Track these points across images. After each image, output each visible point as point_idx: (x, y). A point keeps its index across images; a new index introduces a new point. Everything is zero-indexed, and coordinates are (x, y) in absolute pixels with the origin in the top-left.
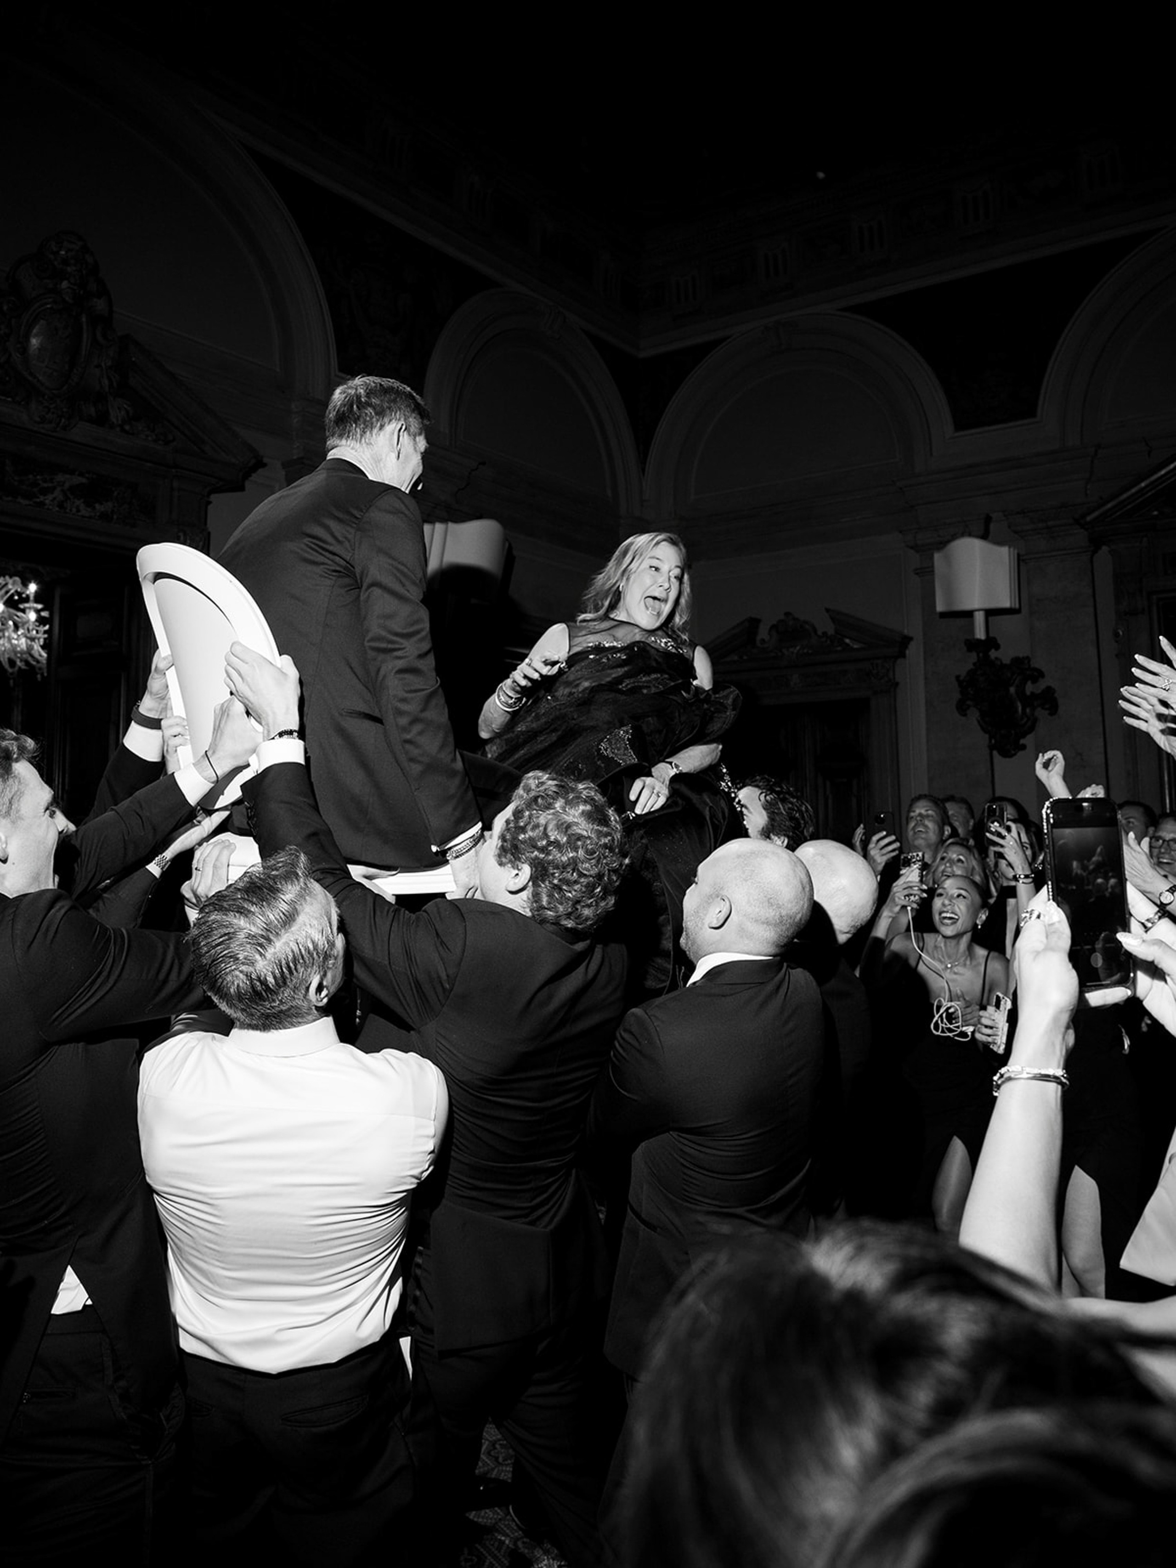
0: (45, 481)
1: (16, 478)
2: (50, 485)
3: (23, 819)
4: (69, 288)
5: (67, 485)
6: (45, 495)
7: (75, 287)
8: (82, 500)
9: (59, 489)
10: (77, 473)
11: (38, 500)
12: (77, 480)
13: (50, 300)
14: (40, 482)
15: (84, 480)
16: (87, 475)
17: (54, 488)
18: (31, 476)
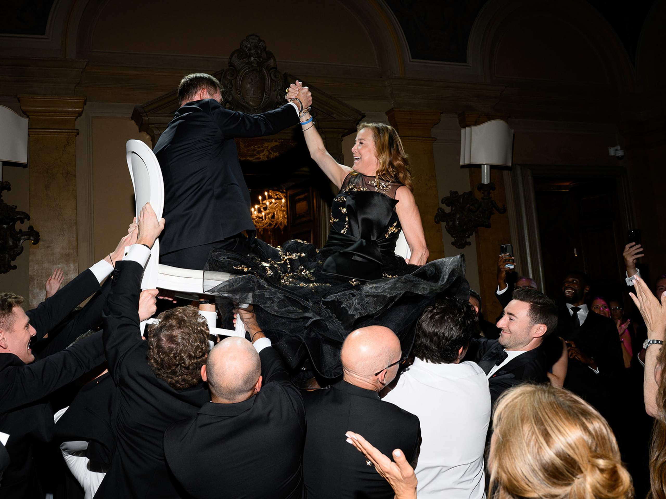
0: (259, 148)
1: (245, 149)
2: (262, 149)
3: (14, 331)
4: (254, 60)
5: (269, 148)
6: (260, 154)
7: (256, 59)
8: (278, 153)
9: (266, 150)
10: (274, 141)
11: (257, 157)
12: (274, 144)
13: (247, 68)
14: (257, 149)
15: (277, 143)
16: (279, 141)
17: (263, 150)
18: (252, 147)
